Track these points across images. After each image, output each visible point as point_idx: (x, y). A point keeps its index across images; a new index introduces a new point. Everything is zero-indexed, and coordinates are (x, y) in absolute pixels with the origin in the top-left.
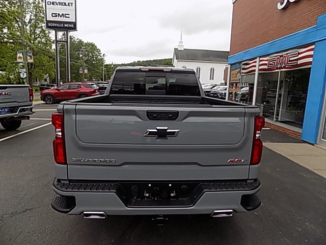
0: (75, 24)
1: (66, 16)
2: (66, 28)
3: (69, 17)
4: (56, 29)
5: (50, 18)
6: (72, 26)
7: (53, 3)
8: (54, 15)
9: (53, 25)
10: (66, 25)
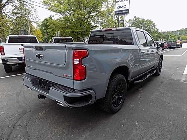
0: (128, 10)
1: (124, 7)
2: (124, 13)
3: (125, 7)
4: (119, 15)
5: (117, 9)
6: (127, 11)
7: (119, 2)
8: (118, 8)
9: (118, 13)
10: (124, 12)
